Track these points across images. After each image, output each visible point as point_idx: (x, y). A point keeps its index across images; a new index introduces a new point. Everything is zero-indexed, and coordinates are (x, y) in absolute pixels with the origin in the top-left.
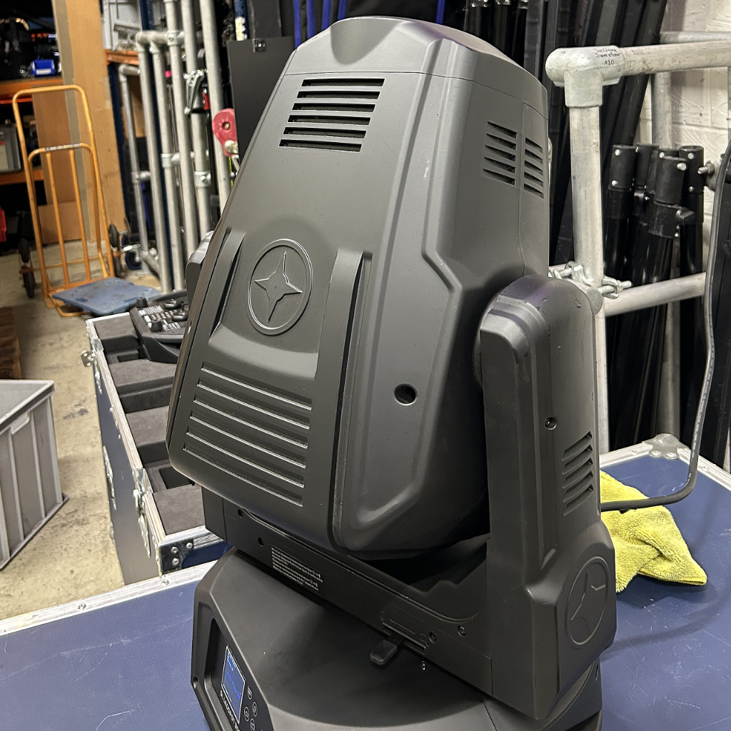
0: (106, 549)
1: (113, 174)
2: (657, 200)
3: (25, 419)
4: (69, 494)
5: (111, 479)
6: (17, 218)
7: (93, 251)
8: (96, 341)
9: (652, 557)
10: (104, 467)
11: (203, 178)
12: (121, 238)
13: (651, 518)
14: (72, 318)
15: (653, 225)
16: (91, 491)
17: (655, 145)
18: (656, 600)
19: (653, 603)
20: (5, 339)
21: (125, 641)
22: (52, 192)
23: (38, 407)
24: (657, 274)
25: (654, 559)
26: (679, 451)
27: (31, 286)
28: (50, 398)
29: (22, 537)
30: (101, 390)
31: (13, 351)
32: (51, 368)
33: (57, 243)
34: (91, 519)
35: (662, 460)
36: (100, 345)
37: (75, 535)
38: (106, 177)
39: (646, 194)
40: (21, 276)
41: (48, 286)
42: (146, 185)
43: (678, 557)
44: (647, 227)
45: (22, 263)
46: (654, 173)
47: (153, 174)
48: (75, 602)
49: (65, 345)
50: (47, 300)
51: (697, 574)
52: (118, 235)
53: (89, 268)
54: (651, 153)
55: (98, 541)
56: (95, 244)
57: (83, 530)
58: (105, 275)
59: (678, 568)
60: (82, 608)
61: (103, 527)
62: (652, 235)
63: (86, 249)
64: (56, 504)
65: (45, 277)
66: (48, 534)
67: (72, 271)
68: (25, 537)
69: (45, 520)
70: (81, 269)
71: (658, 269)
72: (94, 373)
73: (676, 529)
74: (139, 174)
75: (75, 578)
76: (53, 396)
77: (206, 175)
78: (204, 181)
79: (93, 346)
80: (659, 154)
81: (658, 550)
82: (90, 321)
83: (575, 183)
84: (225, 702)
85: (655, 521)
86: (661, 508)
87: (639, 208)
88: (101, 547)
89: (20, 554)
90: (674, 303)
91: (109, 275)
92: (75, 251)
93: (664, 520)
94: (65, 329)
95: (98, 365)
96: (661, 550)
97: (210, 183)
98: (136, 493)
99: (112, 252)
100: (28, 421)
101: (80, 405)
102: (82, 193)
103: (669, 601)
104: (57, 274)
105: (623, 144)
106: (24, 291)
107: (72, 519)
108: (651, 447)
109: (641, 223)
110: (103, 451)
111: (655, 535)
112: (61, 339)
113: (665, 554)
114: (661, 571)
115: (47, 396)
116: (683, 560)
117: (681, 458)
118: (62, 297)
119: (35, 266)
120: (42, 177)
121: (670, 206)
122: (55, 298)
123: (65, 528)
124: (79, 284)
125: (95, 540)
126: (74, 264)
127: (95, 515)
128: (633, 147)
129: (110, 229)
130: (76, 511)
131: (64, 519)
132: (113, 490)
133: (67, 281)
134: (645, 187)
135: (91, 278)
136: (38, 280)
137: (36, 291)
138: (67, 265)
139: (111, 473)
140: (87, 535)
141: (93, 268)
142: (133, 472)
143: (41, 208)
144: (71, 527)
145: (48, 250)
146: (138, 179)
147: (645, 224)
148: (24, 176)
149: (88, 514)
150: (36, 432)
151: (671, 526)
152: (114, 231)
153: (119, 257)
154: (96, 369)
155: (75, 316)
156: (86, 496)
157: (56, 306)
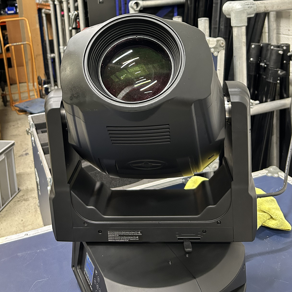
0: (36, 211)
1: (39, 55)
2: (270, 66)
4: (21, 188)
5: (38, 182)
7: (31, 87)
8: (32, 124)
9: (268, 218)
10: (35, 177)
12: (43, 82)
13: (267, 201)
14: (22, 115)
15: (268, 77)
16: (30, 187)
17: (270, 43)
19: (268, 238)
21: (44, 250)
22: (14, 62)
23: (8, 152)
24: (270, 98)
25: (269, 219)
26: (279, 173)
27: (5, 101)
28: (13, 148)
29: (1, 205)
30: (34, 145)
32: (14, 136)
33: (16, 83)
34: (30, 199)
35: (272, 177)
36: (34, 126)
37: (24, 205)
38: (37, 56)
39: (265, 64)
40: (1, 97)
41: (12, 101)
42: (53, 60)
43: (279, 218)
44: (266, 78)
45: (2, 92)
46: (269, 55)
47: (56, 55)
48: (23, 233)
49: (19, 126)
50: (12, 107)
51: (286, 226)
52: (41, 80)
53: (29, 94)
54: (267, 47)
55: (33, 208)
56: (32, 84)
57: (26, 203)
58: (36, 97)
59: (279, 223)
60: (26, 235)
61: (35, 202)
62: (268, 81)
63: (28, 86)
64: (15, 192)
65: (11, 98)
66: (12, 205)
67: (23, 95)
68: (3, 205)
69: (11, 199)
70: (26, 95)
71: (270, 96)
72: (32, 137)
73: (278, 206)
74: (50, 55)
75: (23, 223)
76: (14, 147)
79: (31, 126)
80: (271, 47)
81: (270, 215)
82: (30, 116)
83: (235, 59)
84: (86, 276)
85: (269, 203)
86: (272, 198)
87: (262, 70)
88: (34, 210)
89: (1, 213)
90: (277, 111)
91: (38, 97)
92: (23, 87)
93: (273, 202)
94: (20, 119)
95: (33, 135)
96: (272, 215)
98: (49, 188)
99: (39, 87)
100: (4, 157)
101: (25, 151)
102: (27, 63)
103: (275, 237)
104: (16, 97)
105: (255, 43)
106: (2, 103)
107: (22, 198)
108: (267, 171)
109: (263, 76)
110: (35, 170)
111: (269, 209)
112: (18, 123)
113: (273, 217)
114: (272, 224)
115: (12, 147)
116: (281, 220)
117: (280, 176)
118: (18, 106)
119: (7, 93)
120: (10, 56)
121: (275, 69)
122: (16, 106)
123: (19, 202)
124: (25, 101)
125: (32, 207)
126: (23, 92)
127: (31, 197)
128: (260, 44)
129: (38, 78)
130: (24, 195)
131: (19, 198)
132: (39, 186)
133: (20, 99)
134: (265, 61)
135: (30, 98)
136: (8, 99)
137: (8, 104)
138: (20, 93)
139: (38, 180)
140: (28, 205)
141: (31, 94)
142: (47, 179)
143: (10, 69)
144: (22, 202)
145: (13, 86)
146: (50, 57)
147: (264, 77)
148: (3, 56)
149: (29, 197)
150: (7, 162)
151: (276, 205)
152: (40, 79)
153: (42, 90)
154: (32, 136)
155: (24, 114)
156: (28, 189)
157: (16, 110)
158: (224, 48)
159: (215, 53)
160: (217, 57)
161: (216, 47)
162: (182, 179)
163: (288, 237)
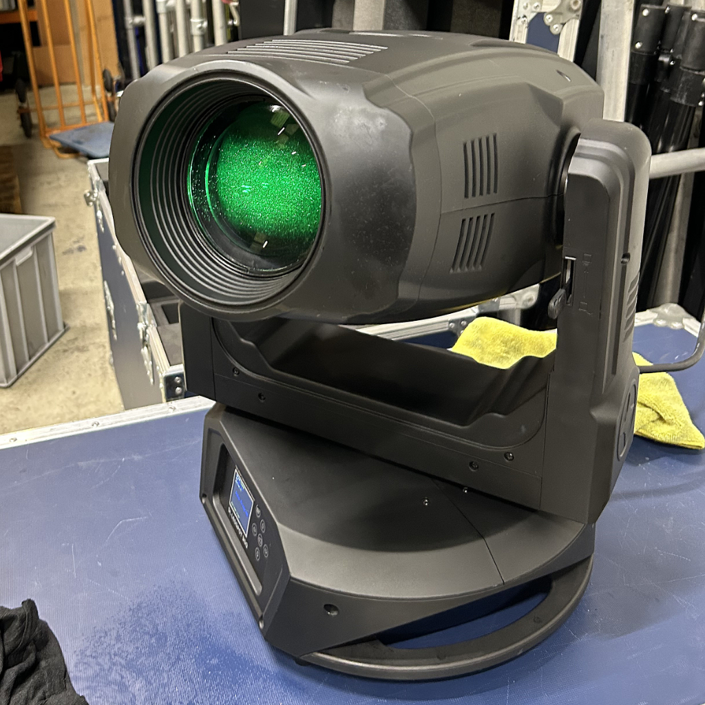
0: (105, 374)
1: (105, 18)
2: (685, 65)
3: (28, 253)
4: (70, 323)
5: (112, 312)
6: (13, 59)
7: (87, 95)
8: (98, 182)
9: (651, 419)
10: (104, 301)
11: (199, 25)
12: (115, 83)
13: (654, 383)
14: (68, 160)
15: (676, 92)
16: (90, 322)
17: (688, 5)
18: (651, 459)
19: (648, 461)
20: (5, 176)
21: (137, 458)
22: (47, 33)
23: (40, 242)
24: (674, 143)
25: (653, 422)
26: (685, 321)
27: (27, 126)
28: (52, 234)
29: (27, 358)
30: (103, 229)
31: (13, 188)
32: (50, 206)
33: (52, 85)
34: (91, 347)
35: (666, 329)
36: (102, 186)
37: (75, 361)
38: (99, 20)
39: (672, 59)
40: (18, 115)
41: (44, 127)
42: (140, 31)
43: (678, 421)
44: (670, 94)
45: (19, 103)
46: (683, 36)
47: (147, 19)
48: (88, 420)
49: (63, 184)
50: (45, 142)
51: (694, 438)
52: (112, 80)
53: (84, 110)
54: (682, 15)
55: (98, 367)
56: (89, 88)
57: (83, 357)
58: (100, 119)
59: (678, 431)
60: (95, 425)
61: (102, 355)
62: (674, 102)
63: (81, 93)
64: (57, 331)
65: (41, 118)
66: (51, 358)
67: (69, 114)
68: (30, 359)
69: (47, 345)
70: (76, 112)
71: (676, 137)
72: (96, 212)
73: (678, 394)
74: (133, 19)
75: (77, 398)
76: (55, 233)
77: (202, 23)
78: (200, 28)
79: (95, 187)
80: (691, 16)
81: (658, 413)
82: (91, 162)
83: (602, 43)
84: (233, 518)
85: (658, 387)
86: (664, 374)
87: (662, 73)
88: (100, 372)
89: (27, 374)
90: (686, 175)
91: (104, 119)
92: (70, 94)
93: (667, 386)
94: (62, 169)
95: (100, 205)
96: (661, 414)
97: (205, 31)
98: (141, 326)
99: (106, 97)
100: (30, 253)
101: (78, 242)
102: (76, 36)
103: (665, 461)
104: (52, 116)
105: (652, 4)
106: (21, 131)
107: (72, 346)
108: (655, 316)
109: (662, 89)
110: (104, 286)
111: (657, 399)
112: (59, 179)
113: (666, 418)
114: (661, 433)
115: (49, 232)
116: (683, 425)
117: (686, 328)
118: (60, 138)
119: (32, 107)
120: (36, 18)
121: (696, 73)
122: (53, 138)
123: (66, 354)
124: (75, 126)
125: (95, 366)
126: (70, 107)
127: (94, 343)
128: (662, 7)
129: (105, 74)
130: (76, 339)
131: (66, 345)
132: (114, 322)
133: (63, 123)
134: (672, 51)
135: (86, 120)
136: (35, 120)
137: (34, 131)
138: (63, 107)
139: (111, 306)
140: (87, 361)
141: (88, 111)
142: (137, 306)
143: (36, 49)
144: (72, 353)
145: (44, 91)
146: (132, 23)
147: (666, 91)
148: (19, 17)
149: (87, 342)
150: (39, 266)
151: (673, 392)
152: (108, 75)
153: (113, 103)
154: (98, 208)
155: (72, 158)
156: (85, 326)
157: (53, 147)
158: (578, 16)
159: (555, 26)
160: (559, 35)
161: (559, 11)
162: (448, 323)
163: (695, 463)
